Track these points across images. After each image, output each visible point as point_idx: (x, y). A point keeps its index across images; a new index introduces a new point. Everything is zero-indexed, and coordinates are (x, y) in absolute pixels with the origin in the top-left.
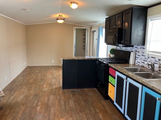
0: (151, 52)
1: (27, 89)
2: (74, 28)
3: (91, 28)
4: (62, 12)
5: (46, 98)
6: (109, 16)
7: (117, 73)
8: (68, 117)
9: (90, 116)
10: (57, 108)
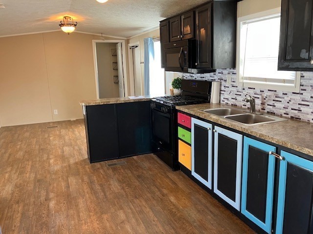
0: (246, 78)
1: (16, 171)
2: (94, 42)
3: (128, 42)
4: (73, 10)
5: (63, 184)
6: (165, 17)
7: (194, 121)
8: (116, 211)
9: (154, 202)
10: (90, 198)
